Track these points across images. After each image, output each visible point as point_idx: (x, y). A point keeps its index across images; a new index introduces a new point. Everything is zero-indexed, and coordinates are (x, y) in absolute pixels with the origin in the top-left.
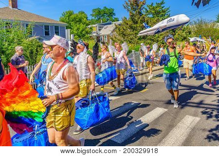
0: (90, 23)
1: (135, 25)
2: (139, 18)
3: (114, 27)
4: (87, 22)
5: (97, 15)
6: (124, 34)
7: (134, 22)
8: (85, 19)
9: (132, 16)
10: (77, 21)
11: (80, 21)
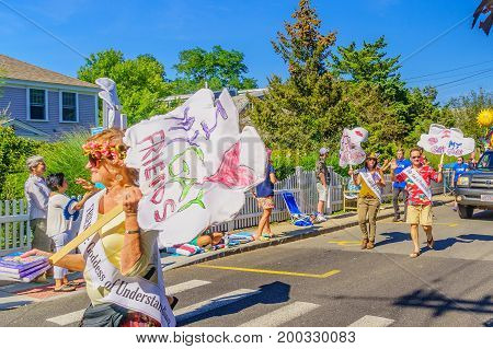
0: (171, 88)
1: (304, 100)
2: (316, 80)
3: (245, 101)
4: (164, 86)
5: (194, 70)
6: (272, 124)
7: (301, 90)
8: (157, 77)
9: (297, 74)
10: (134, 83)
11: (142, 81)
